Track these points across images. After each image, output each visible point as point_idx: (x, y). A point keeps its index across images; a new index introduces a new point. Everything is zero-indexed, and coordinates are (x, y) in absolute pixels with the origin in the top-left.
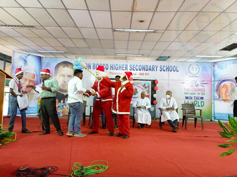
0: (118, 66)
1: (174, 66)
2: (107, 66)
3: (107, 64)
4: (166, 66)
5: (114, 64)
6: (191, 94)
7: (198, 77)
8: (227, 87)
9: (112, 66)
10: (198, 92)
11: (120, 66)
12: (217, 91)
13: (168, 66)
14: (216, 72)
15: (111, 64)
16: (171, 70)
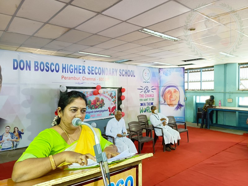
0: (72, 67)
1: (132, 71)
2: (57, 66)
3: (57, 64)
4: (125, 70)
5: (68, 65)
6: (144, 100)
7: (150, 82)
8: (171, 93)
9: (64, 66)
10: (150, 98)
11: (76, 67)
12: (162, 96)
13: (127, 70)
14: (161, 78)
15: (63, 64)
16: (129, 75)
